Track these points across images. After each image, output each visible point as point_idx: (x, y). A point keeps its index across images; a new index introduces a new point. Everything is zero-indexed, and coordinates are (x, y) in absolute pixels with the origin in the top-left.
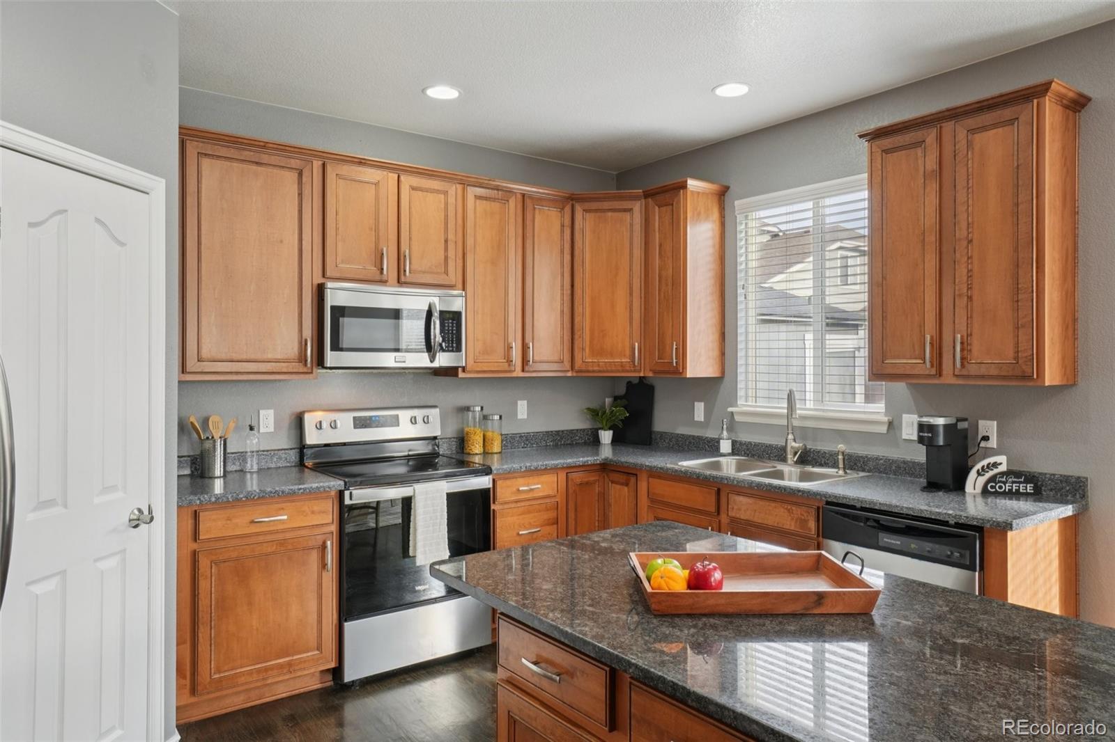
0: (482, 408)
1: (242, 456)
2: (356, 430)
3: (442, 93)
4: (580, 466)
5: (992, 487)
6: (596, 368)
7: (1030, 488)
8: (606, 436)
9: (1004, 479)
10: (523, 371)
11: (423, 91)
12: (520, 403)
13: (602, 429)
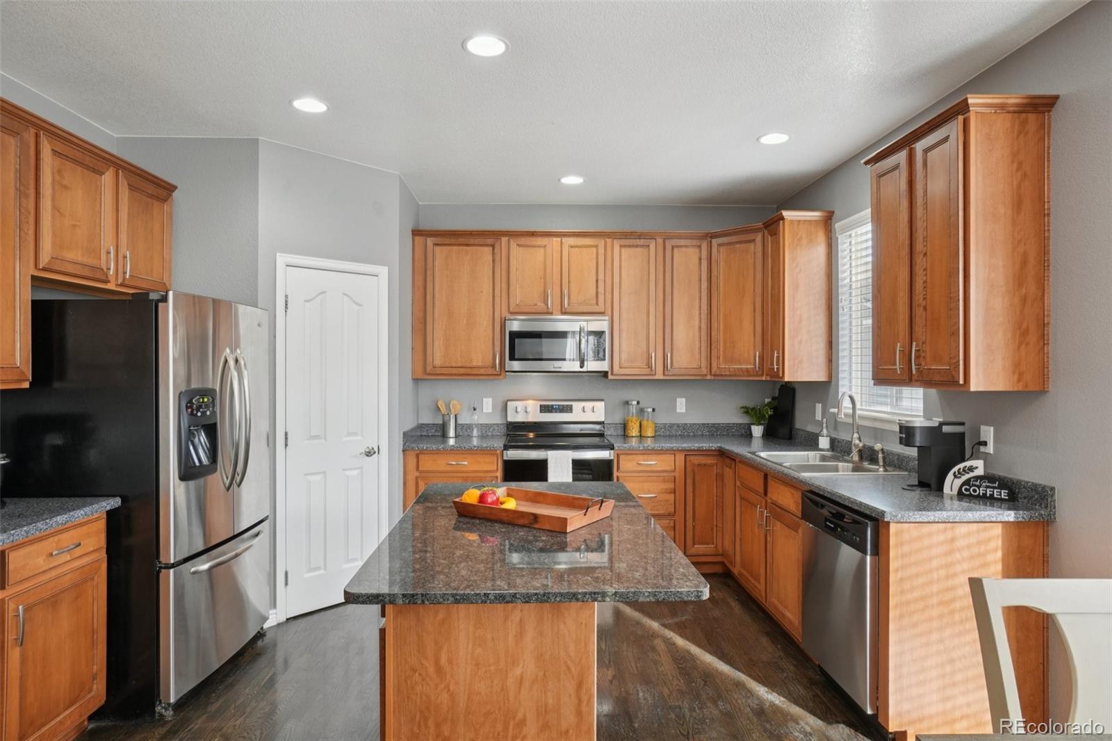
0: (638, 403)
1: (469, 427)
2: (542, 414)
3: (572, 180)
4: (694, 450)
5: (966, 490)
6: (728, 373)
7: (1004, 494)
8: (757, 431)
9: (978, 483)
10: (664, 374)
11: (559, 180)
12: (679, 400)
13: (754, 424)
